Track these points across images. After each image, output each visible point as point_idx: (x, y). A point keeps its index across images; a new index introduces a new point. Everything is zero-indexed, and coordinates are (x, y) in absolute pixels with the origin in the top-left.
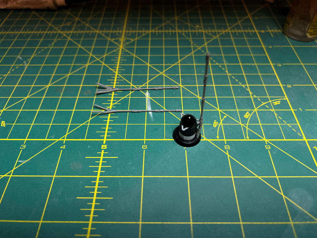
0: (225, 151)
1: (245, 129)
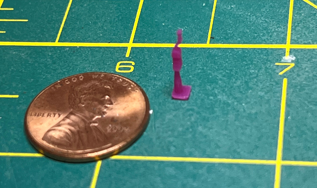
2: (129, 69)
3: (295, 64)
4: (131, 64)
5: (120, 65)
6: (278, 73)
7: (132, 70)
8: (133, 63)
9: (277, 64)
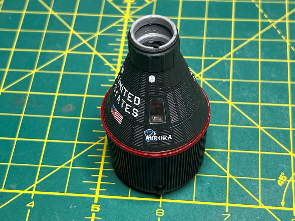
2: (162, 214)
3: (231, 215)
4: (162, 211)
5: (158, 211)
6: (224, 220)
7: (163, 215)
8: (163, 211)
9: (223, 214)
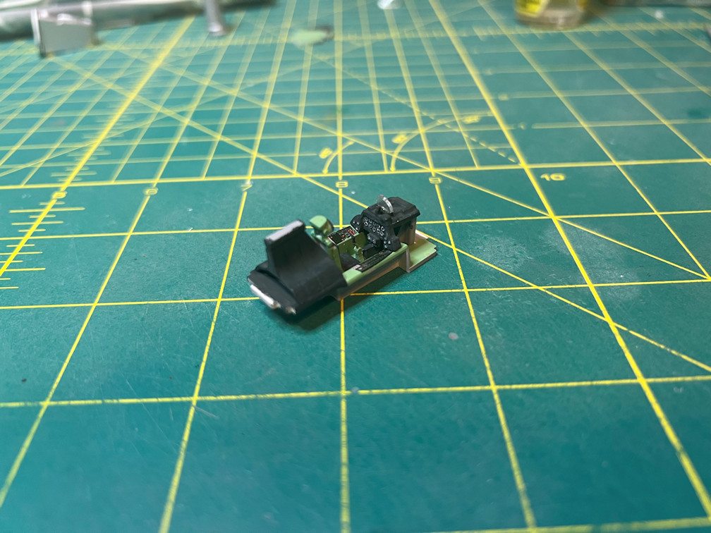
0: (337, 189)
1: (389, 158)
3: (252, 186)
6: (242, 190)
8: (157, 190)
9: (241, 186)
